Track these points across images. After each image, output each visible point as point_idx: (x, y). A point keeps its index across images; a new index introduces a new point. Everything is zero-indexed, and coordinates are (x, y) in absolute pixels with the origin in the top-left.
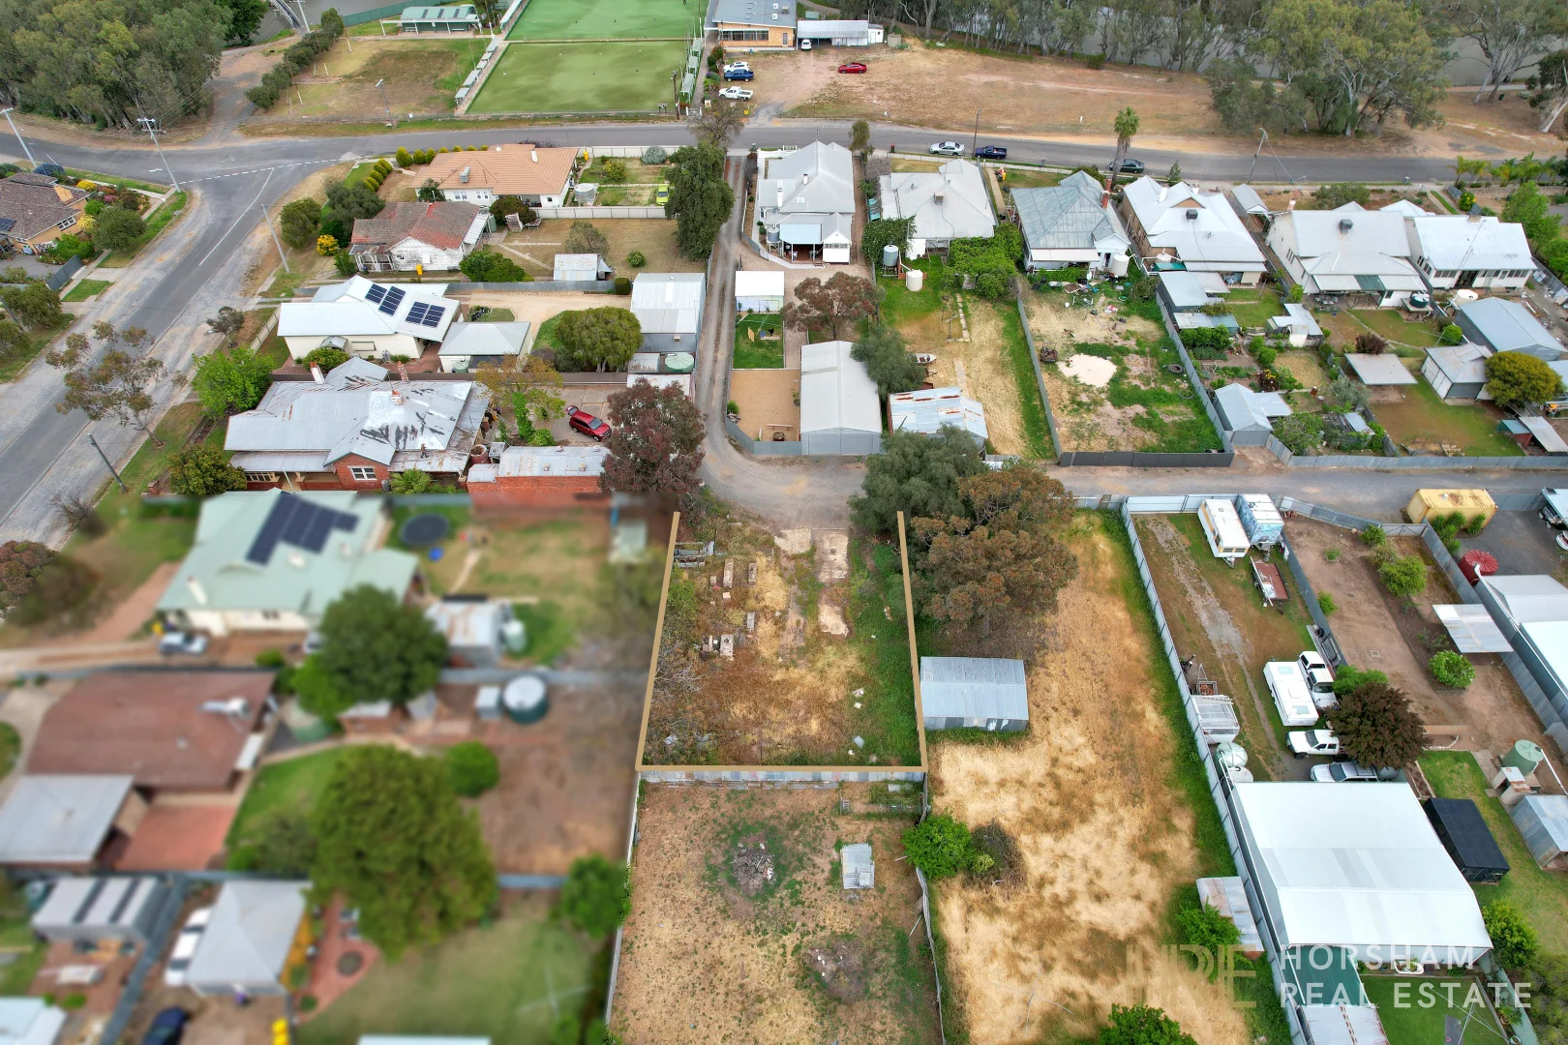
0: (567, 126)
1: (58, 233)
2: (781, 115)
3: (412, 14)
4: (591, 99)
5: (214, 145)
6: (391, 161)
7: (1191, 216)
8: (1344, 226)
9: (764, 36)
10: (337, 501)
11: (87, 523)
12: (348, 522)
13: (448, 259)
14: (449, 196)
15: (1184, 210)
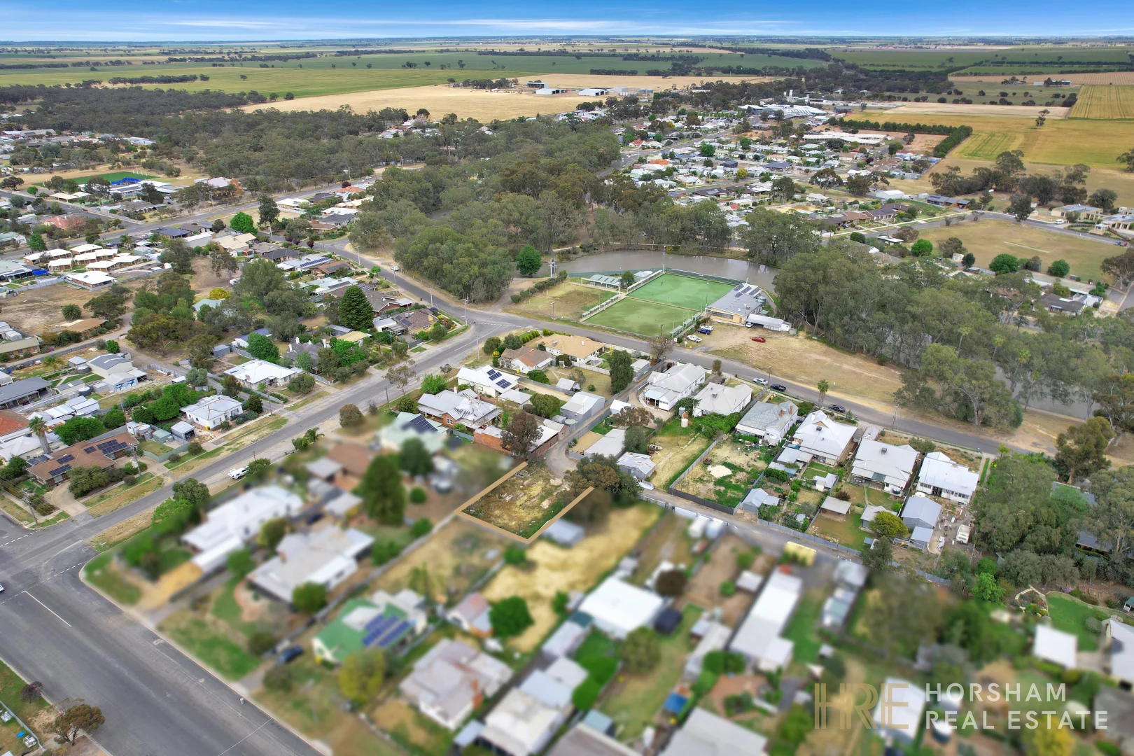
0: (616, 335)
1: (422, 330)
2: (706, 352)
3: (595, 278)
4: (636, 328)
5: (489, 312)
6: (540, 332)
7: (819, 429)
8: (884, 451)
9: (731, 317)
10: (435, 424)
11: (374, 410)
12: (435, 430)
13: (527, 370)
14: (547, 349)
15: (816, 426)
